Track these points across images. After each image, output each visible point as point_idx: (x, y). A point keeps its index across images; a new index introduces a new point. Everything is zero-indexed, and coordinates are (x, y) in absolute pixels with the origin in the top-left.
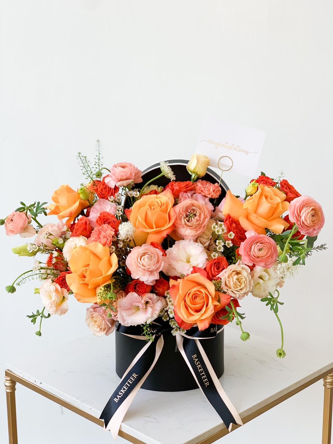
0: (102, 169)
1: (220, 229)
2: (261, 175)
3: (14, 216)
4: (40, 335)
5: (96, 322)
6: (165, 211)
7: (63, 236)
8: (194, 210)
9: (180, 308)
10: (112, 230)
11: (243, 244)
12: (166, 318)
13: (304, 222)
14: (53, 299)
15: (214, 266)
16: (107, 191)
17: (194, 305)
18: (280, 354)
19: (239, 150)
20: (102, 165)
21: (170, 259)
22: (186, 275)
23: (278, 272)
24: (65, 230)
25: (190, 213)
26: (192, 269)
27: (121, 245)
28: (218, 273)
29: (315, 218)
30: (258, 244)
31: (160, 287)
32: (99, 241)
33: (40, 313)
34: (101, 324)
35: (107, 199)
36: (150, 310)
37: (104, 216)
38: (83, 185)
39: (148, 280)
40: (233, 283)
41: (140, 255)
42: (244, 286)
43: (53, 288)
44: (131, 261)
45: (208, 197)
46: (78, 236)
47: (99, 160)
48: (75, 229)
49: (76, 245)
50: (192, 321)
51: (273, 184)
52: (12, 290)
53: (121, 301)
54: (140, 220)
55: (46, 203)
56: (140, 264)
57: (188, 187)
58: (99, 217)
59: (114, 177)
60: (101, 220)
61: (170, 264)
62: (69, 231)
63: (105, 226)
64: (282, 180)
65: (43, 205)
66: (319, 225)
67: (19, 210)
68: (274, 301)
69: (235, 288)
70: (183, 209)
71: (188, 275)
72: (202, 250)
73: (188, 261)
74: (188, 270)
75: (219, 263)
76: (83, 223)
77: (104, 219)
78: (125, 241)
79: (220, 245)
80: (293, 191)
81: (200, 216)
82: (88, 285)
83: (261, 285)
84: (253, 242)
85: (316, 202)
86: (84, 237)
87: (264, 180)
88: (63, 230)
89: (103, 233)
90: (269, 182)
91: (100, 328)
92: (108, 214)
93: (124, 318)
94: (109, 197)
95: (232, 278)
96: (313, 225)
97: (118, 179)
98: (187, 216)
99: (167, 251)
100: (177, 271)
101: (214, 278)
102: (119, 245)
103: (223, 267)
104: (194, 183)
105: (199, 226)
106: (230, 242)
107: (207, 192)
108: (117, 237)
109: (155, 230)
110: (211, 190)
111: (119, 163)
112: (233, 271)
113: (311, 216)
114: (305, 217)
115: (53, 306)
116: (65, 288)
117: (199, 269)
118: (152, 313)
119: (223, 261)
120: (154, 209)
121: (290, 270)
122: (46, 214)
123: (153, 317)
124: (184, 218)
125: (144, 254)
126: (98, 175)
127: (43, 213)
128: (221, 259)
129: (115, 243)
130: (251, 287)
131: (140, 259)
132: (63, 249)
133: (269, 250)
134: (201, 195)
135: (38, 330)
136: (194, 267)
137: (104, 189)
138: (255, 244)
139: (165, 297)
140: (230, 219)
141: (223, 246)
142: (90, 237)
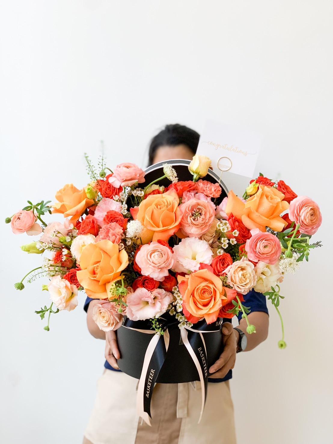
0: (105, 169)
1: (225, 227)
2: (259, 176)
3: (21, 214)
4: (48, 330)
5: (104, 317)
6: (172, 210)
7: (70, 234)
8: (199, 209)
9: (189, 303)
10: (120, 229)
11: (248, 241)
12: (172, 312)
13: (303, 221)
14: (63, 295)
15: (220, 263)
16: (112, 191)
17: (202, 299)
18: (282, 345)
19: (238, 151)
20: (105, 165)
21: (177, 256)
22: (193, 271)
23: (281, 267)
24: (71, 229)
25: (196, 212)
26: (199, 266)
27: (129, 243)
28: (223, 269)
29: (313, 218)
30: (264, 241)
31: (168, 283)
32: (108, 238)
33: (48, 309)
34: (109, 319)
35: (112, 198)
36: (158, 305)
37: (111, 215)
38: (90, 185)
39: (158, 277)
40: (239, 279)
41: (150, 252)
42: (248, 282)
43: (63, 285)
44: (141, 258)
45: (210, 197)
46: (85, 234)
47: (103, 160)
48: (81, 227)
49: (84, 243)
50: (200, 315)
51: (271, 184)
52: (21, 287)
53: (130, 296)
54: (148, 219)
55: (50, 202)
56: (150, 261)
57: (191, 187)
58: (106, 215)
59: (118, 177)
60: (109, 218)
61: (177, 261)
62: (75, 229)
63: (113, 224)
64: (279, 181)
65: (48, 204)
66: (317, 225)
67: (26, 209)
68: (276, 295)
69: (240, 283)
70: (189, 208)
71: (195, 271)
72: (207, 247)
73: (194, 258)
74: (195, 266)
75: (224, 259)
76: (90, 222)
77: (111, 218)
78: (133, 238)
79: (225, 242)
80: (290, 191)
81: (205, 215)
82: (99, 281)
83: (263, 280)
84: (258, 239)
85: (314, 202)
86: (92, 235)
87: (262, 180)
88: (70, 228)
89: (111, 231)
90: (268, 183)
91: (108, 323)
92: (115, 212)
93: (133, 312)
94: (114, 196)
95: (238, 273)
96: (311, 224)
97: (123, 179)
98: (193, 215)
99: (174, 249)
100: (184, 267)
101: (220, 274)
102: (127, 243)
103: (228, 264)
104: (196, 182)
105: (204, 224)
106: (234, 239)
107: (209, 192)
108: (125, 235)
109: (161, 228)
110: (213, 190)
111: (123, 164)
112: (239, 267)
113: (310, 215)
114: (304, 216)
115: (63, 302)
116: (75, 284)
117: (206, 265)
118: (161, 308)
119: (227, 258)
120: (160, 209)
121: (292, 266)
122: (50, 212)
123: (162, 311)
124: (190, 217)
125: (154, 252)
126: (102, 175)
127: (48, 211)
128: (226, 256)
129: (124, 241)
130: (255, 282)
131: (150, 257)
132: (70, 246)
133: (274, 247)
134: (203, 194)
135: (47, 325)
136: (201, 264)
137: (108, 189)
138: (260, 241)
139: (173, 293)
140: (233, 218)
141: (228, 243)
142: (98, 235)
